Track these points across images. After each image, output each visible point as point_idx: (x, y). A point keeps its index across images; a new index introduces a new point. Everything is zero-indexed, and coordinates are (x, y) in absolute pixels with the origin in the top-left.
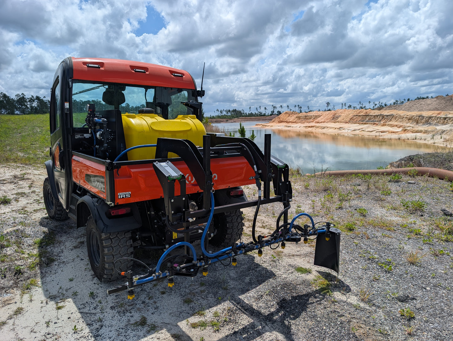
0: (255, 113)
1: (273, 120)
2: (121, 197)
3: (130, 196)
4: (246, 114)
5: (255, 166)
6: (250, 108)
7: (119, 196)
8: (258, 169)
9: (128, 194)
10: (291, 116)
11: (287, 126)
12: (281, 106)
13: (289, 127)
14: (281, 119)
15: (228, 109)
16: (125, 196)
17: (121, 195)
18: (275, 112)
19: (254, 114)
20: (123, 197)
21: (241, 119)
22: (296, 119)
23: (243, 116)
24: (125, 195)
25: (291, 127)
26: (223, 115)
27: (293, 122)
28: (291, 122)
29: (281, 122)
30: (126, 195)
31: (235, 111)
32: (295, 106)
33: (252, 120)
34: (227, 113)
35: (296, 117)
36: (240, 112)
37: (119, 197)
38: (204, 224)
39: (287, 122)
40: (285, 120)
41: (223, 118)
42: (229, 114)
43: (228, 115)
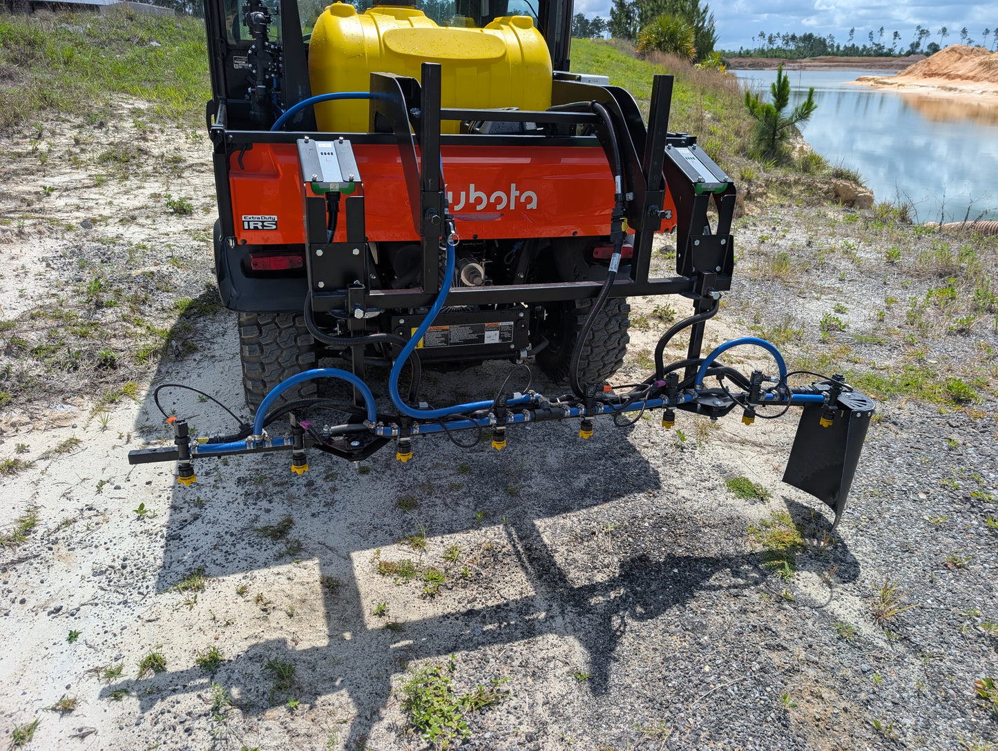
0: (865, 46)
1: (909, 68)
2: (252, 227)
3: (274, 227)
4: (838, 47)
5: (618, 178)
6: (852, 31)
7: (246, 224)
8: (627, 187)
9: (270, 220)
10: (966, 60)
11: (944, 88)
12: (944, 30)
13: (951, 89)
14: (934, 68)
15: (790, 34)
16: (263, 226)
17: (251, 221)
18: (921, 47)
19: (861, 48)
20: (256, 228)
21: (820, 60)
22: (980, 68)
23: (829, 54)
24: (263, 222)
25: (955, 89)
26: (775, 48)
27: (967, 78)
28: (960, 76)
29: (932, 75)
30: (265, 224)
31: (808, 38)
32: (987, 31)
33: (852, 66)
34: (787, 43)
35: (981, 64)
36: (822, 42)
37: (246, 227)
38: (500, 324)
39: (949, 76)
40: (945, 71)
41: (772, 57)
42: (792, 46)
43: (788, 48)
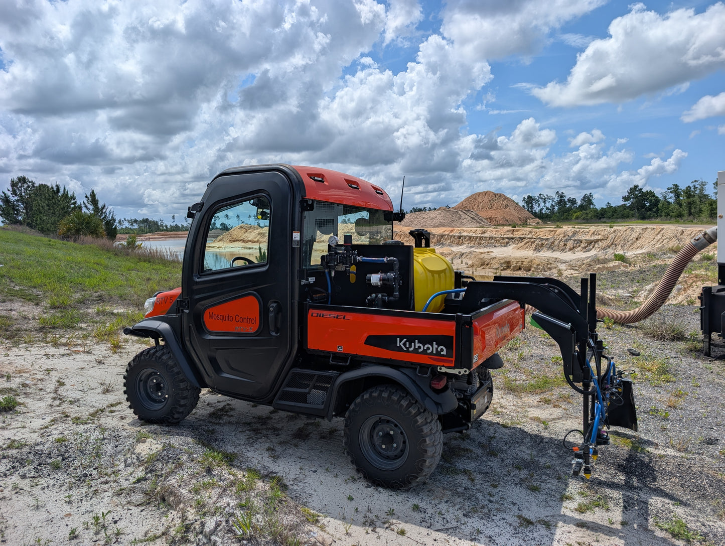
0: (183, 226)
1: (219, 238)
4: (166, 226)
6: (174, 216)
10: (251, 232)
11: (245, 248)
12: (227, 216)
13: (250, 248)
14: (235, 237)
15: (133, 218)
18: (217, 225)
19: (180, 226)
21: (158, 234)
22: (259, 237)
23: (162, 231)
25: (252, 248)
26: (124, 227)
27: (255, 242)
28: (250, 241)
29: (234, 241)
31: (146, 221)
33: (179, 237)
34: (132, 224)
36: (156, 223)
39: (244, 241)
40: (241, 238)
42: (136, 226)
43: (133, 227)
